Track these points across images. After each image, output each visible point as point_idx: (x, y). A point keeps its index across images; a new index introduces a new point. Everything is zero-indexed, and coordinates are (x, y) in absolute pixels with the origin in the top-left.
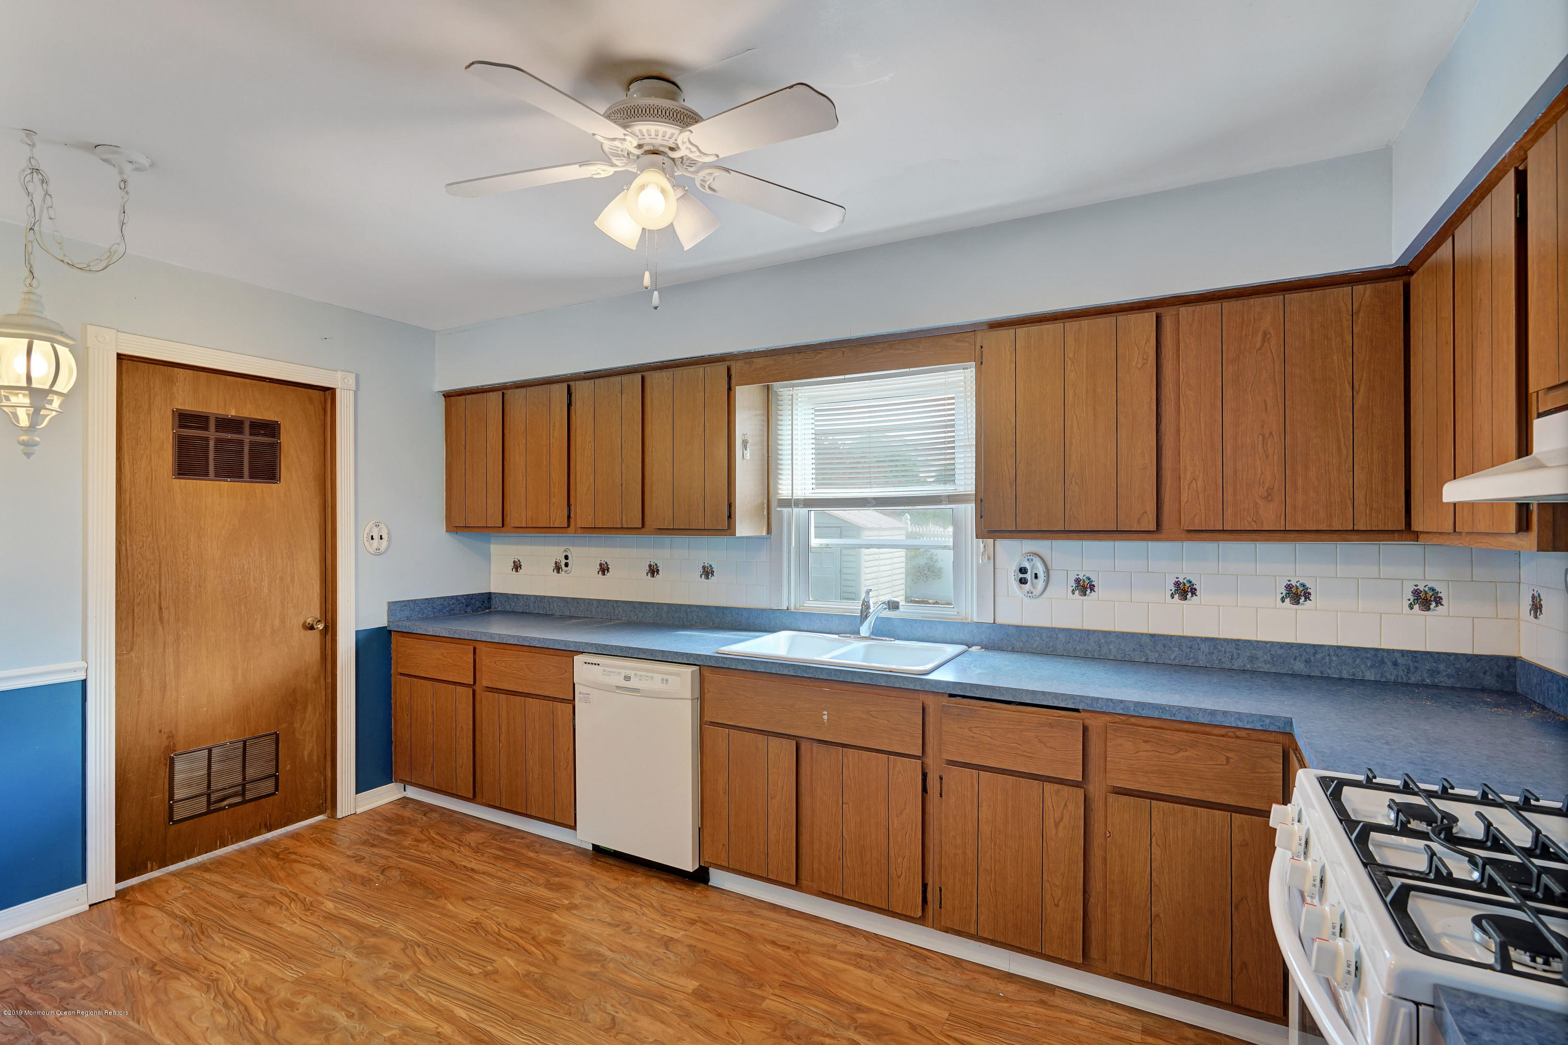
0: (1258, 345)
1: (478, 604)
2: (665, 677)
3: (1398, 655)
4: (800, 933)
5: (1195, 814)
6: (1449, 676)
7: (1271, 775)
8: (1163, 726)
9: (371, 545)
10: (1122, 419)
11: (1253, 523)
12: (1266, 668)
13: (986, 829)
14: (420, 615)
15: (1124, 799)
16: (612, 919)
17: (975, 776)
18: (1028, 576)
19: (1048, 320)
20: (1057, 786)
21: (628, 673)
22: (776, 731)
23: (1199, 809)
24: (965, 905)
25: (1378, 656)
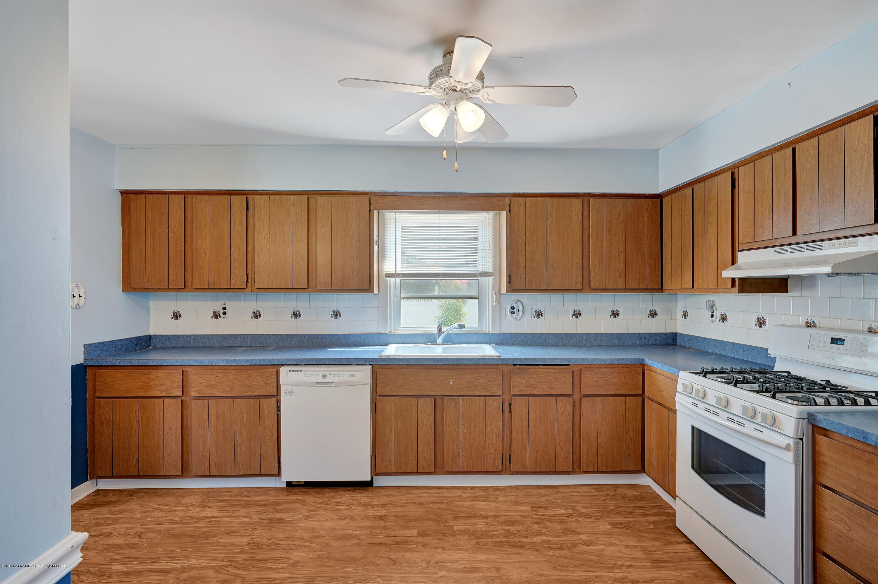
0: (617, 217)
1: (143, 344)
2: (352, 373)
3: (646, 335)
4: (440, 495)
5: (614, 400)
6: (660, 341)
7: (638, 380)
8: (601, 367)
9: (73, 301)
10: (569, 242)
11: (615, 286)
12: (606, 343)
13: (532, 423)
14: (107, 353)
15: (588, 399)
16: (338, 516)
17: (527, 400)
18: (515, 310)
19: (539, 196)
20: (562, 398)
21: (324, 373)
22: (423, 394)
23: (615, 398)
24: (522, 460)
25: (640, 336)
